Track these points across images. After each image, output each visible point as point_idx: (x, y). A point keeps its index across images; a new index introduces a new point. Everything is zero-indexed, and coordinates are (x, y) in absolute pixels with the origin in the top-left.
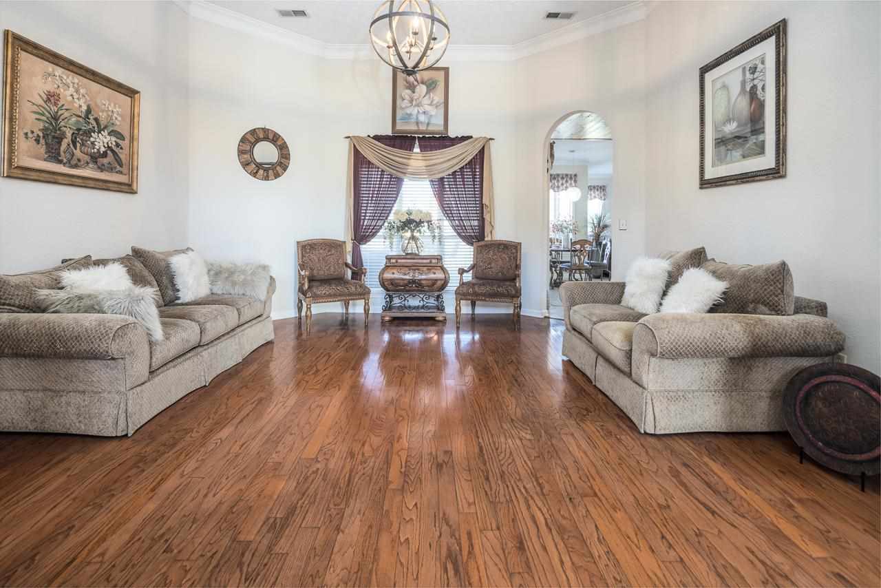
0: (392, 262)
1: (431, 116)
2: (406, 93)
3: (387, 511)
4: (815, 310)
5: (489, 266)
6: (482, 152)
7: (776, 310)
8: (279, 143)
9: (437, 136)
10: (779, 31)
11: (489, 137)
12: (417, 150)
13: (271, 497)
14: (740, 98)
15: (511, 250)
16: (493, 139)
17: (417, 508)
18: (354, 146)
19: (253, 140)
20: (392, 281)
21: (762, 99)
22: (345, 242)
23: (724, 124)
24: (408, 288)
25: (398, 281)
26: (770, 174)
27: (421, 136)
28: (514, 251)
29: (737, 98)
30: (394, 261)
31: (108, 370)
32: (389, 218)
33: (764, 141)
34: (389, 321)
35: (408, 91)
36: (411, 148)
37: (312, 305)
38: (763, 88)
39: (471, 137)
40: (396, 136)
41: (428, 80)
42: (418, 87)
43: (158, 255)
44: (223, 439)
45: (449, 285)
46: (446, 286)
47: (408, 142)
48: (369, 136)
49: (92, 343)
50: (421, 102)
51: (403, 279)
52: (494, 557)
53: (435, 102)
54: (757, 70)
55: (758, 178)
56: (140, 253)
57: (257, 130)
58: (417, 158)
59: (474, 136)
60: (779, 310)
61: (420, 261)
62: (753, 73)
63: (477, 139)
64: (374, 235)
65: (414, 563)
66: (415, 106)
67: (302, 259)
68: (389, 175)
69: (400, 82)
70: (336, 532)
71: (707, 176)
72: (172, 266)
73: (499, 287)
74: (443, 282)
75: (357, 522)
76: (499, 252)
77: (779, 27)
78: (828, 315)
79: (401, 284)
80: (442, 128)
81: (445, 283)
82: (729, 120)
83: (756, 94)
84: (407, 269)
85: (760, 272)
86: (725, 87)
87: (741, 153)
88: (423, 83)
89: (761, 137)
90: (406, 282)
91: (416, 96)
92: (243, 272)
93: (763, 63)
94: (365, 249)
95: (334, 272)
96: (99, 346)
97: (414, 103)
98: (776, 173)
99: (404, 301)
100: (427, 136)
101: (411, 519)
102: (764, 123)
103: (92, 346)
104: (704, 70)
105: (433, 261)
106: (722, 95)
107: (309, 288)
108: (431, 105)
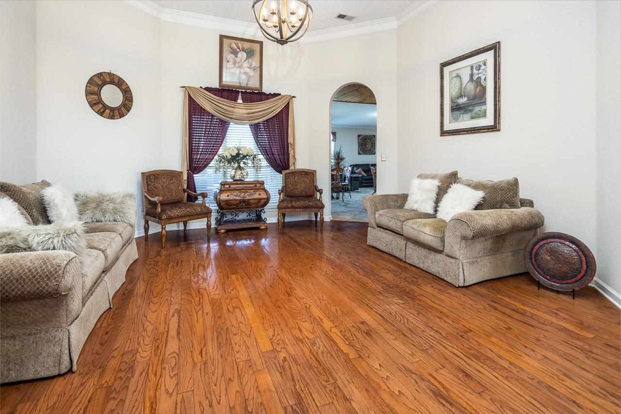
0: (225, 187)
1: (250, 76)
2: (231, 57)
3: (366, 375)
4: (529, 204)
5: (296, 187)
6: (287, 106)
7: (513, 205)
8: (124, 87)
9: (256, 92)
10: (495, 48)
11: (293, 96)
12: (240, 101)
13: (270, 390)
14: (469, 83)
15: (310, 175)
16: (295, 97)
17: (383, 367)
18: (189, 95)
19: (100, 83)
20: (227, 202)
21: (484, 85)
22: (182, 172)
23: (458, 98)
24: (239, 206)
25: (233, 201)
26: (490, 129)
27: (244, 91)
28: (312, 176)
29: (467, 83)
30: (227, 186)
31: (46, 309)
32: (218, 153)
33: (485, 110)
34: (225, 233)
35: (232, 56)
36: (236, 100)
37: (166, 226)
38: (485, 79)
39: (280, 94)
40: (224, 89)
41: (248, 49)
42: (240, 53)
43: (24, 189)
44: (177, 351)
45: (270, 202)
46: (268, 203)
47: (233, 94)
48: (201, 87)
49: (39, 282)
50: (242, 65)
51: (235, 200)
52: (459, 386)
53: (253, 66)
54: (481, 68)
55: (482, 131)
56: (5, 187)
57: (104, 74)
58: (240, 108)
59: (282, 94)
60: (515, 205)
61: (248, 186)
62: (479, 70)
63: (284, 96)
64: (206, 166)
65: (421, 407)
66: (238, 67)
67: (147, 187)
68: (217, 119)
69: (226, 49)
70: (347, 402)
71: (446, 129)
72: (46, 198)
73: (310, 201)
74: (266, 200)
75: (355, 391)
76: (302, 177)
77: (496, 45)
78: (534, 207)
79: (234, 204)
80: (258, 86)
81: (267, 200)
82: (461, 96)
83: (480, 82)
84: (238, 192)
85: (503, 185)
86: (458, 76)
87: (470, 116)
88: (243, 50)
89: (483, 107)
90: (238, 202)
91: (238, 60)
92: (111, 200)
93: (485, 64)
94: (198, 178)
95: (175, 197)
96: (47, 285)
97: (237, 65)
98: (494, 128)
99: (235, 216)
100: (248, 91)
101: (387, 376)
102: (485, 99)
103: (38, 286)
104: (444, 65)
105: (258, 185)
106: (456, 82)
107: (162, 211)
108: (249, 68)
